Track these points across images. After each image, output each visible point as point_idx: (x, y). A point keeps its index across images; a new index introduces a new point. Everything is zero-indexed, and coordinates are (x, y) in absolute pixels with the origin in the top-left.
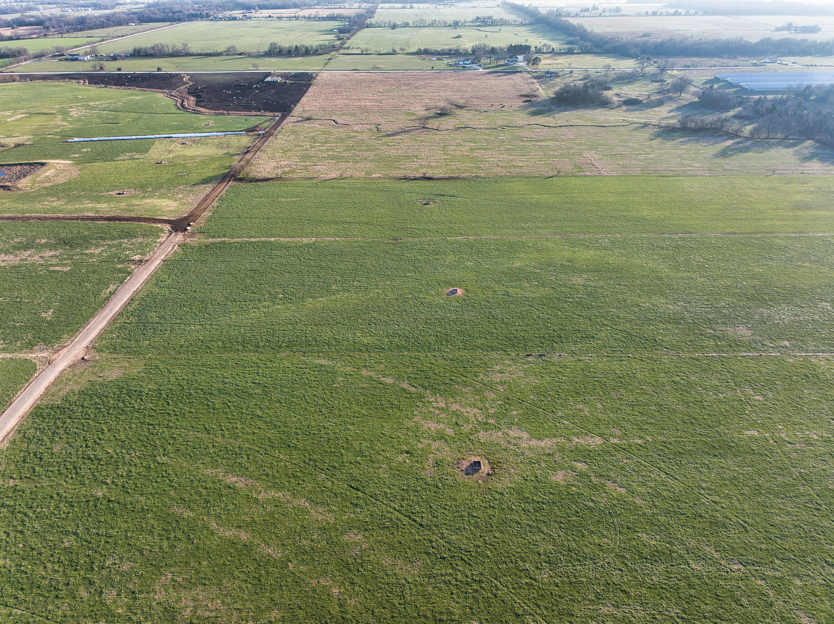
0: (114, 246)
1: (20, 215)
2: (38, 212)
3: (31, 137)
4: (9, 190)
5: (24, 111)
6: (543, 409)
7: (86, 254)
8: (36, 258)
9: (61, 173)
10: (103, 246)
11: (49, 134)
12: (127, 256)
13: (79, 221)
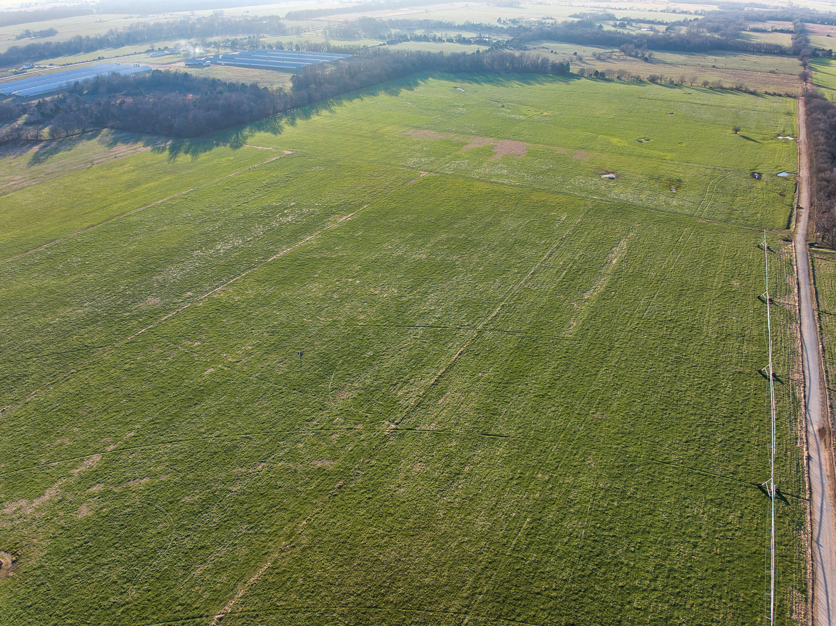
6: (23, 469)
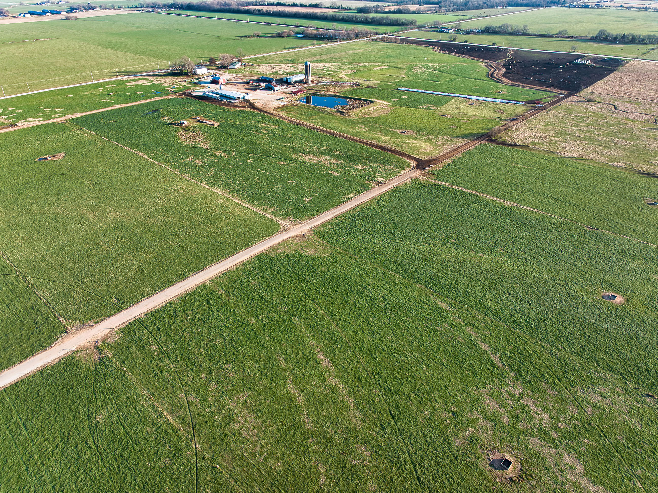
0: (373, 167)
1: (337, 133)
2: (347, 133)
3: (379, 82)
4: (343, 115)
5: (387, 64)
7: (354, 168)
8: (327, 162)
9: (379, 110)
10: (366, 165)
11: (391, 83)
12: (375, 177)
13: (365, 145)
